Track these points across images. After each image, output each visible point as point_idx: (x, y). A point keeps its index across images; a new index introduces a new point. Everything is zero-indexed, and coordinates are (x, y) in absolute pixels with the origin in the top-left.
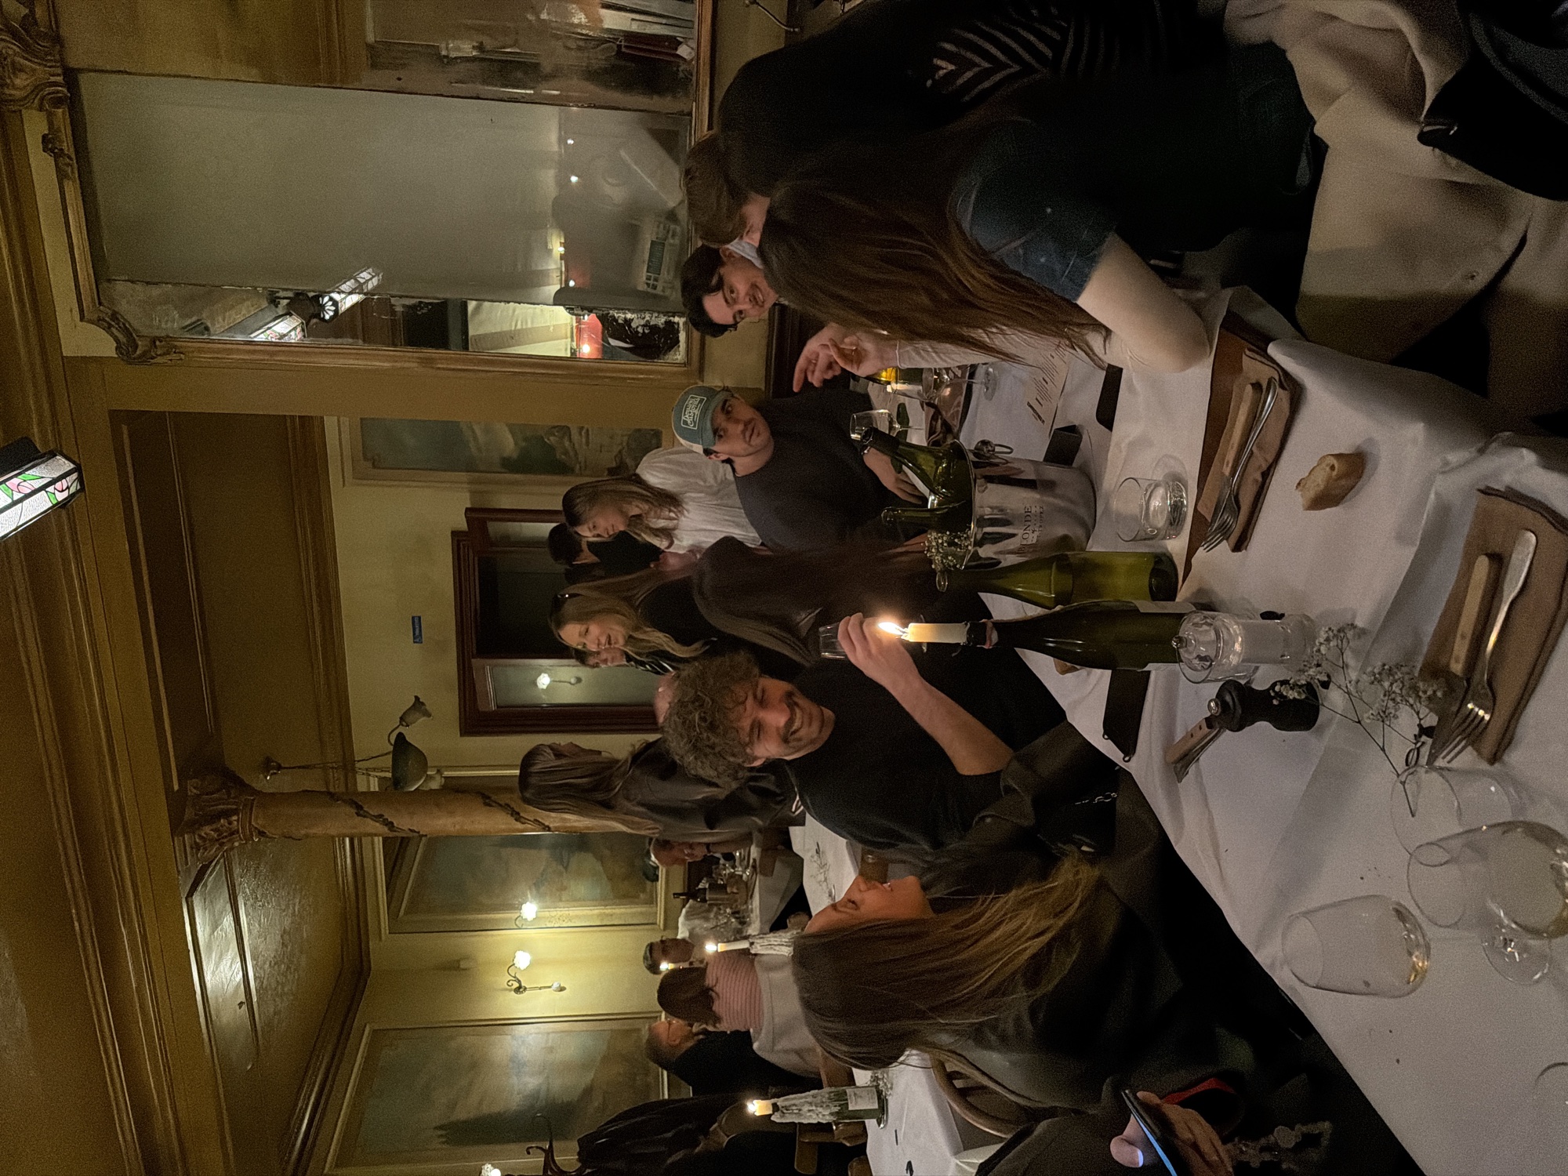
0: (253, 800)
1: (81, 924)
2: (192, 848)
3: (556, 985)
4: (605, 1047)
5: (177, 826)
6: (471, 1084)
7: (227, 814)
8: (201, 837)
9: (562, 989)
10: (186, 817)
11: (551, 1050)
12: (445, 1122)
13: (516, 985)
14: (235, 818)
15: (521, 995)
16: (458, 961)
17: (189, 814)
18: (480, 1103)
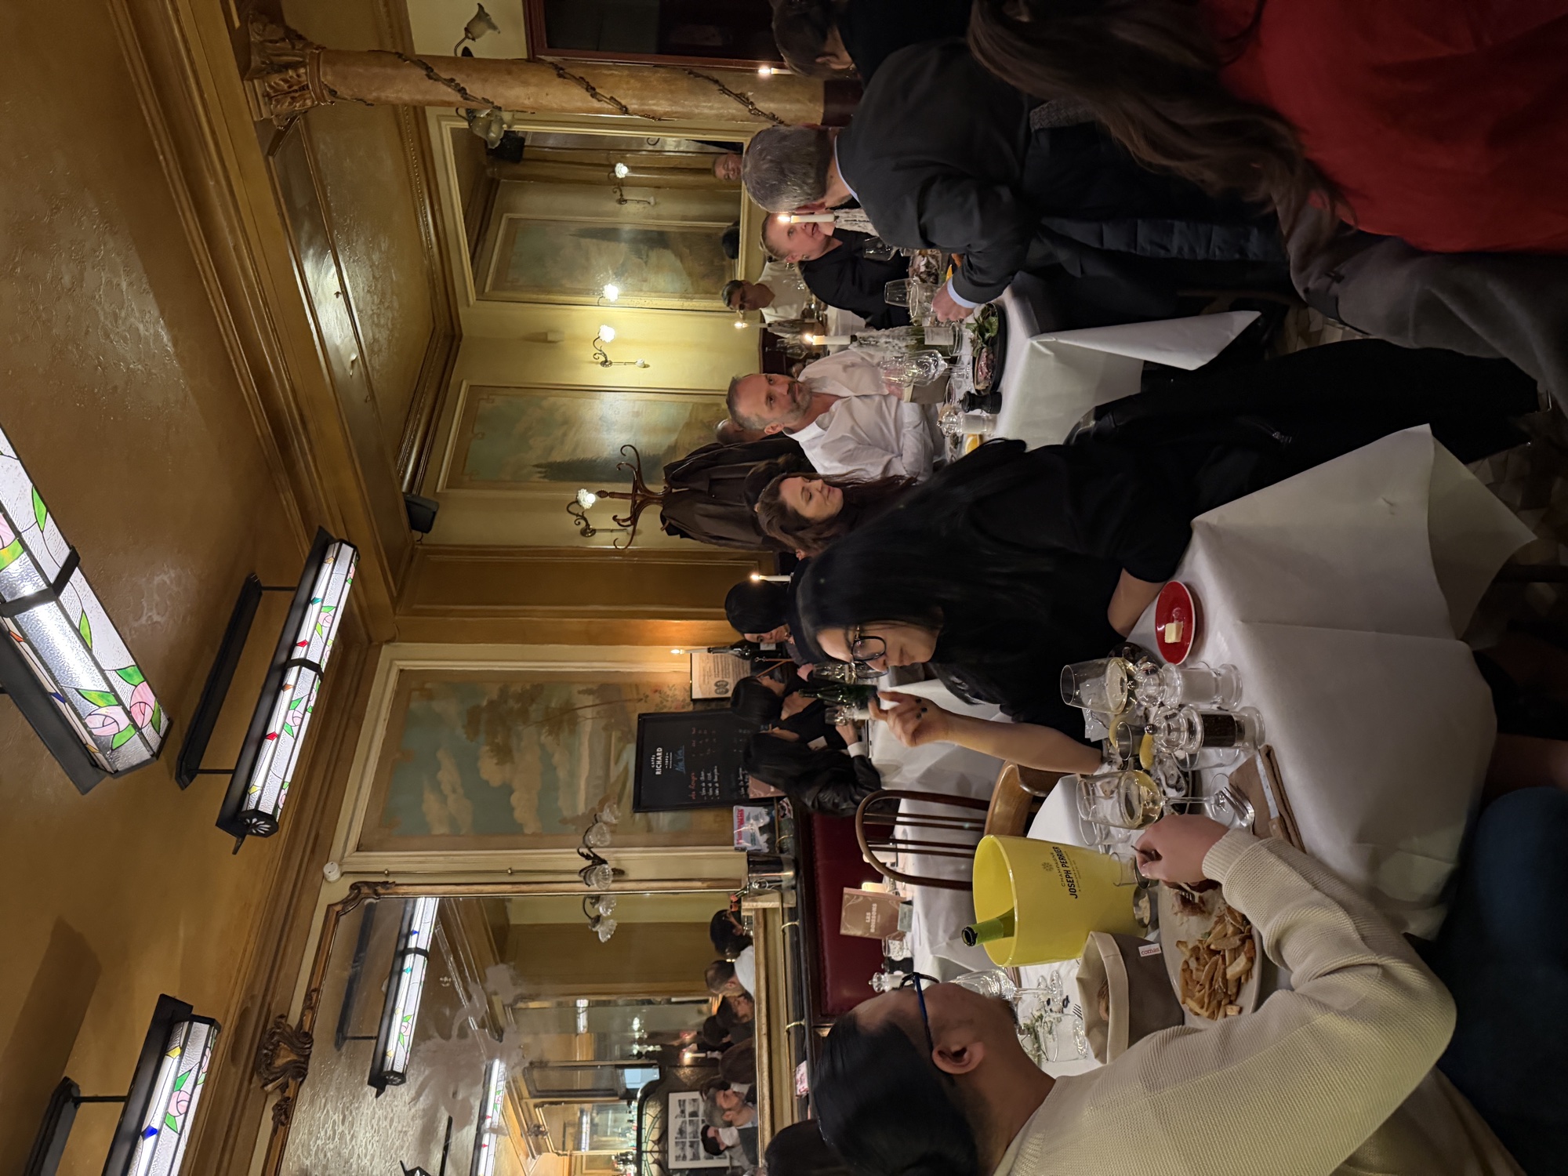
0: (319, 54)
1: (167, 158)
2: (263, 96)
3: (640, 362)
4: (687, 415)
5: (245, 71)
6: (565, 435)
7: (295, 66)
8: (271, 87)
9: (645, 366)
10: (253, 65)
11: (637, 414)
12: (543, 461)
13: (602, 359)
14: (302, 71)
15: (607, 368)
16: (546, 334)
17: (256, 60)
18: (575, 449)
